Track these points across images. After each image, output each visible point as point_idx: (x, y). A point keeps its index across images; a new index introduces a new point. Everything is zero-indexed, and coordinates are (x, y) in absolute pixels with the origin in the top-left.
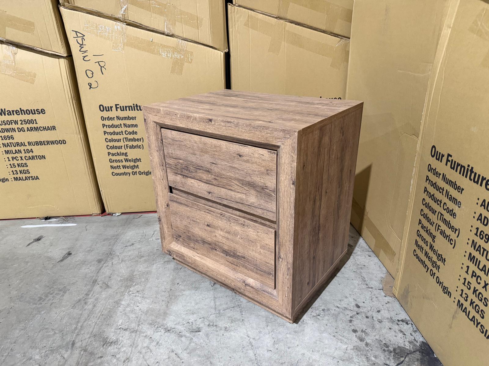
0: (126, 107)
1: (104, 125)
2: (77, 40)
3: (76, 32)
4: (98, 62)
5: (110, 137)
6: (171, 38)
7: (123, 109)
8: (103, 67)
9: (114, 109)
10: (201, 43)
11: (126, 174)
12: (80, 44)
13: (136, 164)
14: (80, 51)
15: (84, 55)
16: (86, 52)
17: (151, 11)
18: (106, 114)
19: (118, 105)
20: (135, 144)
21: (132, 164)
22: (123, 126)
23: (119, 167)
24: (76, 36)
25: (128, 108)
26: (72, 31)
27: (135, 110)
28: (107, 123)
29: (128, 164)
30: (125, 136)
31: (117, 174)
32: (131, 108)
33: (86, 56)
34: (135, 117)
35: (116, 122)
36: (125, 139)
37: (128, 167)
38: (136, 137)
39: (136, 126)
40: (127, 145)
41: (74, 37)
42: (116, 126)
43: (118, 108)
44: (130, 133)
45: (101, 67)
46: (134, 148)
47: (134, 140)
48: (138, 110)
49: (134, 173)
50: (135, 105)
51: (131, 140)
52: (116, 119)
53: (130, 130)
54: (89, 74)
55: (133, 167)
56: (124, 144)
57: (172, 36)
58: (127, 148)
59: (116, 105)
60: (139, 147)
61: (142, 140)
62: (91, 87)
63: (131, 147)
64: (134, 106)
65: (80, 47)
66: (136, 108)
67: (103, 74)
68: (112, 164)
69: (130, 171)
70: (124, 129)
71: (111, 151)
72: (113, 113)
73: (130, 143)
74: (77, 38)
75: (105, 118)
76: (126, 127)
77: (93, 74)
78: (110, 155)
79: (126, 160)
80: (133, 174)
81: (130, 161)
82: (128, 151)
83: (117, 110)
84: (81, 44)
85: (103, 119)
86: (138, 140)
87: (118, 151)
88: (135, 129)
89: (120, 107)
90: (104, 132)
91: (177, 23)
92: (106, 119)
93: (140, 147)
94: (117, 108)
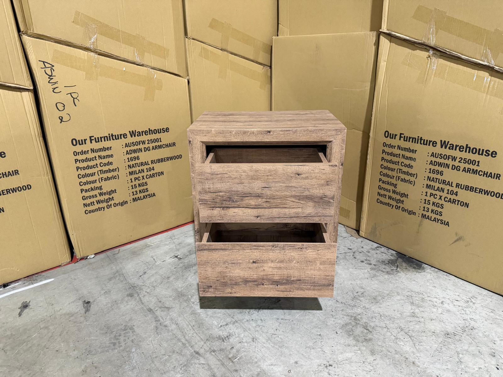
0: (101, 138)
1: (76, 161)
2: (45, 70)
3: (44, 62)
4: (71, 93)
5: (83, 172)
6: (141, 67)
7: (98, 140)
8: (76, 98)
9: (88, 141)
10: (168, 71)
11: (100, 209)
12: (48, 75)
13: (111, 197)
14: (49, 82)
15: (54, 86)
16: (55, 83)
17: (120, 42)
18: (79, 148)
19: (93, 136)
20: (110, 175)
21: (107, 197)
22: (97, 158)
23: (93, 204)
24: (44, 67)
25: (103, 139)
26: (39, 61)
27: (110, 140)
28: (80, 157)
29: (102, 198)
30: (100, 168)
31: (90, 212)
32: (106, 138)
33: (57, 88)
34: (111, 147)
35: (90, 155)
36: (99, 172)
37: (102, 202)
38: (111, 167)
39: (112, 156)
40: (101, 178)
41: (41, 68)
42: (90, 160)
43: (93, 140)
44: (105, 165)
45: (74, 98)
46: (109, 180)
47: (109, 171)
48: (113, 139)
49: (109, 207)
50: (111, 135)
51: (106, 172)
52: (90, 152)
53: (105, 161)
54: (60, 107)
55: (107, 201)
56: (99, 177)
57: (142, 65)
58: (102, 181)
59: (90, 137)
60: (114, 177)
61: (117, 170)
62: (62, 121)
63: (106, 180)
64: (109, 136)
65: (49, 78)
66: (111, 137)
67: (76, 106)
68: (85, 202)
69: (105, 205)
70: (98, 161)
71: (84, 187)
72: (88, 146)
73: (105, 176)
74: (44, 69)
75: (78, 153)
76: (101, 159)
77: (64, 107)
78: (83, 192)
79: (101, 194)
80: (107, 208)
81: (105, 194)
82: (103, 183)
83: (91, 142)
84: (51, 74)
85: (75, 153)
86: (113, 170)
87: (92, 185)
88: (110, 160)
89: (95, 138)
90: (77, 167)
91: (146, 54)
92: (80, 153)
93: (116, 177)
94: (91, 140)
